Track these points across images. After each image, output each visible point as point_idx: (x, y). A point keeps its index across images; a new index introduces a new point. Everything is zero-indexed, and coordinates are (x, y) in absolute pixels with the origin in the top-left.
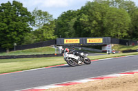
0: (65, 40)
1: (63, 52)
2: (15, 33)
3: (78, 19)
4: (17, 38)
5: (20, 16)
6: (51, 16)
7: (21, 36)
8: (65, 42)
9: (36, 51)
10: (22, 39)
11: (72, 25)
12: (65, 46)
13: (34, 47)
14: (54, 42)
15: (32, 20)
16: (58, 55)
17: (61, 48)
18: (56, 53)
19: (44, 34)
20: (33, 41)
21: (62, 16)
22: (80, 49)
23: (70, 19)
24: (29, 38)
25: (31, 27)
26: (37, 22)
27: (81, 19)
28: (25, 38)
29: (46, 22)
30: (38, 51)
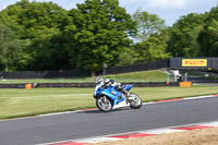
0: (184, 61)
1: (180, 80)
2: (106, 47)
3: (206, 27)
4: (107, 56)
5: (113, 20)
6: (163, 22)
7: (114, 52)
8: (184, 65)
9: (136, 77)
10: (116, 57)
11: (196, 37)
12: (183, 71)
13: (134, 70)
14: (166, 64)
15: (132, 27)
16: (171, 84)
17: (176, 73)
18: (168, 80)
19: (151, 50)
20: (133, 61)
21: (180, 22)
22: (207, 75)
23: (192, 28)
24: (127, 56)
25: (130, 38)
26: (141, 31)
27: (210, 28)
28: (121, 56)
29: (155, 32)
30: (140, 77)
